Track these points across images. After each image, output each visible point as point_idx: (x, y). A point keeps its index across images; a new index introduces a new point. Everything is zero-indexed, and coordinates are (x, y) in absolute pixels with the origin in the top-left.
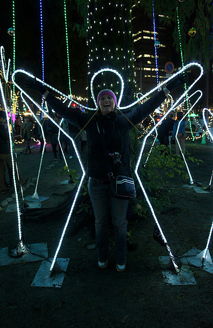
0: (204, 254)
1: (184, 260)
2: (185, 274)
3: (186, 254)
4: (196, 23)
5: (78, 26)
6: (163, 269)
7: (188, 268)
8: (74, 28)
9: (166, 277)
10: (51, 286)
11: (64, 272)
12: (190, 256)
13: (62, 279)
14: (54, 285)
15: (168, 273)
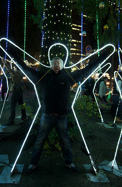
0: (113, 164)
1: (100, 167)
2: (102, 176)
3: (101, 164)
4: (109, 22)
5: (33, 16)
6: (87, 172)
7: (103, 172)
8: (31, 17)
9: (89, 177)
10: (12, 182)
11: (21, 173)
12: (104, 165)
13: (20, 178)
14: (14, 182)
15: (90, 174)
